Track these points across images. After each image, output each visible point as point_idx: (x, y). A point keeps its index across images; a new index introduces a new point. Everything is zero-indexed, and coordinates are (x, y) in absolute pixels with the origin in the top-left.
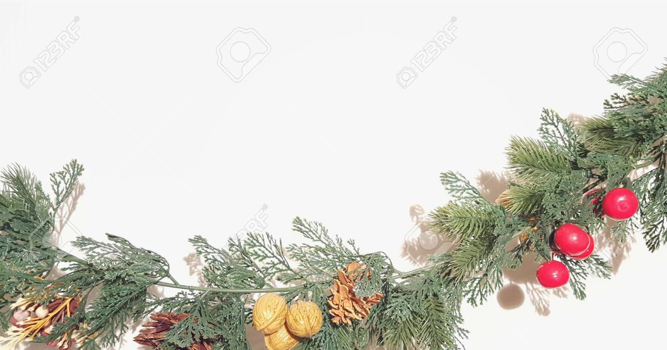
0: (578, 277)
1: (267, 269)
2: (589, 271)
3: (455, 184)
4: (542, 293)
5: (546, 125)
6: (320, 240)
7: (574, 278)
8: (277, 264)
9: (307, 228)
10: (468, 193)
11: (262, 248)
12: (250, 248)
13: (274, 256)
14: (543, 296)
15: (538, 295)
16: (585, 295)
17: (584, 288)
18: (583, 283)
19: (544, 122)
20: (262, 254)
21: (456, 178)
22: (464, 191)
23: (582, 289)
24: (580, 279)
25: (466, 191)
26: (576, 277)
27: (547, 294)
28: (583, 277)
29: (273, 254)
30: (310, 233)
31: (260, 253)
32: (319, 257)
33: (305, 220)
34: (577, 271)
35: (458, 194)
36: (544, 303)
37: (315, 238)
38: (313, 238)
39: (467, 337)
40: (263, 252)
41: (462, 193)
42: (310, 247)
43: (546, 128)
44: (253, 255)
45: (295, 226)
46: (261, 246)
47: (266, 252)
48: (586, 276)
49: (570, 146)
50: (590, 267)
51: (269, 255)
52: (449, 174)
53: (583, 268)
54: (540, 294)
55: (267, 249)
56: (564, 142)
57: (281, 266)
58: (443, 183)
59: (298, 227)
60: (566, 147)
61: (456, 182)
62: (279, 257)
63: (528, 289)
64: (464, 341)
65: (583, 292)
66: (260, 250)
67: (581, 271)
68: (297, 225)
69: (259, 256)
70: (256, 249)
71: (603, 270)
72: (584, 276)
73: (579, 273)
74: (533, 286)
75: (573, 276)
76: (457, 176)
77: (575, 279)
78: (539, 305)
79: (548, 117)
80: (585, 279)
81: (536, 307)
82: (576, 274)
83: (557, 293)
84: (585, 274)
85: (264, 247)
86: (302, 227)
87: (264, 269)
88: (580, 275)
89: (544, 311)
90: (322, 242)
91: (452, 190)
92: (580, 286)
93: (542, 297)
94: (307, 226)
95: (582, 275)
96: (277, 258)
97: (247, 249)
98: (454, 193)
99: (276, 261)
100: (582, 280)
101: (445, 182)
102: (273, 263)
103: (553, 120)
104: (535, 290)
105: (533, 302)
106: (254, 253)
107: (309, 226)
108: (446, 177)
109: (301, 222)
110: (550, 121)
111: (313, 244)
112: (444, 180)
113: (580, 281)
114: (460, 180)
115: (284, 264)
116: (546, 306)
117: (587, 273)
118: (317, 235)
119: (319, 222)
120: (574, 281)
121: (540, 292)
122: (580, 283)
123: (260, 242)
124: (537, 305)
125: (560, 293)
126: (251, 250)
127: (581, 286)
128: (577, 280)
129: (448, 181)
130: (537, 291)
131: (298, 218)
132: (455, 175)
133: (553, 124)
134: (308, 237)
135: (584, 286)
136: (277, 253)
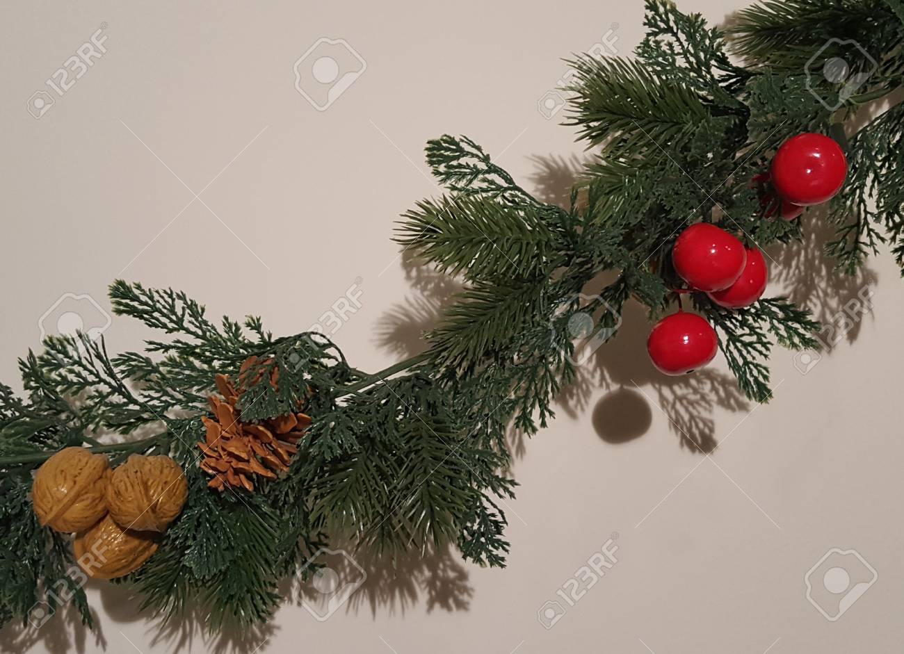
0: (749, 352)
1: (90, 409)
2: (771, 337)
3: (454, 163)
4: (695, 404)
5: (655, 34)
6: (184, 328)
7: (741, 355)
8: (109, 394)
9: (146, 304)
10: (484, 180)
11: (76, 368)
12: (50, 371)
13: (101, 380)
14: (699, 413)
15: (687, 409)
16: (769, 391)
17: (766, 377)
18: (764, 365)
19: (649, 30)
20: (75, 380)
21: (461, 150)
22: (476, 176)
23: (761, 379)
24: (754, 358)
25: (481, 176)
26: (745, 352)
27: (707, 406)
28: (761, 353)
29: (97, 376)
30: (156, 314)
31: (71, 377)
32: (193, 368)
33: (139, 287)
34: (747, 339)
35: (461, 184)
36: (701, 425)
37: (171, 325)
38: (164, 326)
39: (512, 495)
40: (79, 375)
41: (470, 181)
42: (167, 348)
43: (656, 42)
44: (58, 383)
45: (119, 304)
46: (75, 363)
47: (85, 373)
48: (767, 349)
49: (698, 66)
50: (773, 327)
51: (91, 378)
52: (446, 142)
53: (758, 330)
54: (691, 408)
55: (85, 368)
56: (687, 59)
57: (116, 398)
58: (431, 163)
59: (127, 305)
60: (692, 69)
61: (458, 158)
62: (109, 379)
63: (662, 398)
64: (504, 503)
65: (764, 385)
66: (71, 371)
67: (754, 338)
68: (124, 301)
69: (72, 384)
70: (63, 371)
71: (802, 331)
72: (763, 350)
73: (750, 344)
74: (673, 392)
75: (739, 351)
76: (463, 145)
77: (744, 358)
78: (690, 430)
79: (658, 18)
80: (766, 356)
81: (683, 436)
82: (745, 345)
83: (726, 402)
84: (764, 345)
85: (80, 364)
86: (136, 304)
87: (85, 411)
88: (755, 349)
89: (701, 442)
90: (188, 331)
91: (448, 176)
92: (755, 372)
93: (695, 413)
94: (143, 298)
95: (759, 346)
96: (106, 383)
97: (46, 375)
98: (452, 181)
99: (105, 389)
100: (760, 360)
101: (435, 159)
102: (100, 393)
103: (667, 22)
104: (680, 399)
105: (676, 423)
106: (59, 379)
107: (151, 298)
108: (439, 150)
109: (131, 291)
110: (662, 25)
111: (168, 339)
112: (434, 156)
113: (755, 362)
114: (468, 153)
115: (121, 393)
116: (707, 431)
117: (769, 343)
118: (174, 318)
119: (176, 290)
120: (741, 362)
121: (691, 403)
122: (756, 366)
123: (71, 354)
124: (685, 429)
125: (732, 401)
126: (54, 375)
127: (759, 372)
128: (749, 359)
129: (442, 155)
130: (685, 402)
131: (121, 283)
132: (457, 144)
133: (669, 30)
134: (157, 326)
135: (765, 372)
136: (106, 373)
